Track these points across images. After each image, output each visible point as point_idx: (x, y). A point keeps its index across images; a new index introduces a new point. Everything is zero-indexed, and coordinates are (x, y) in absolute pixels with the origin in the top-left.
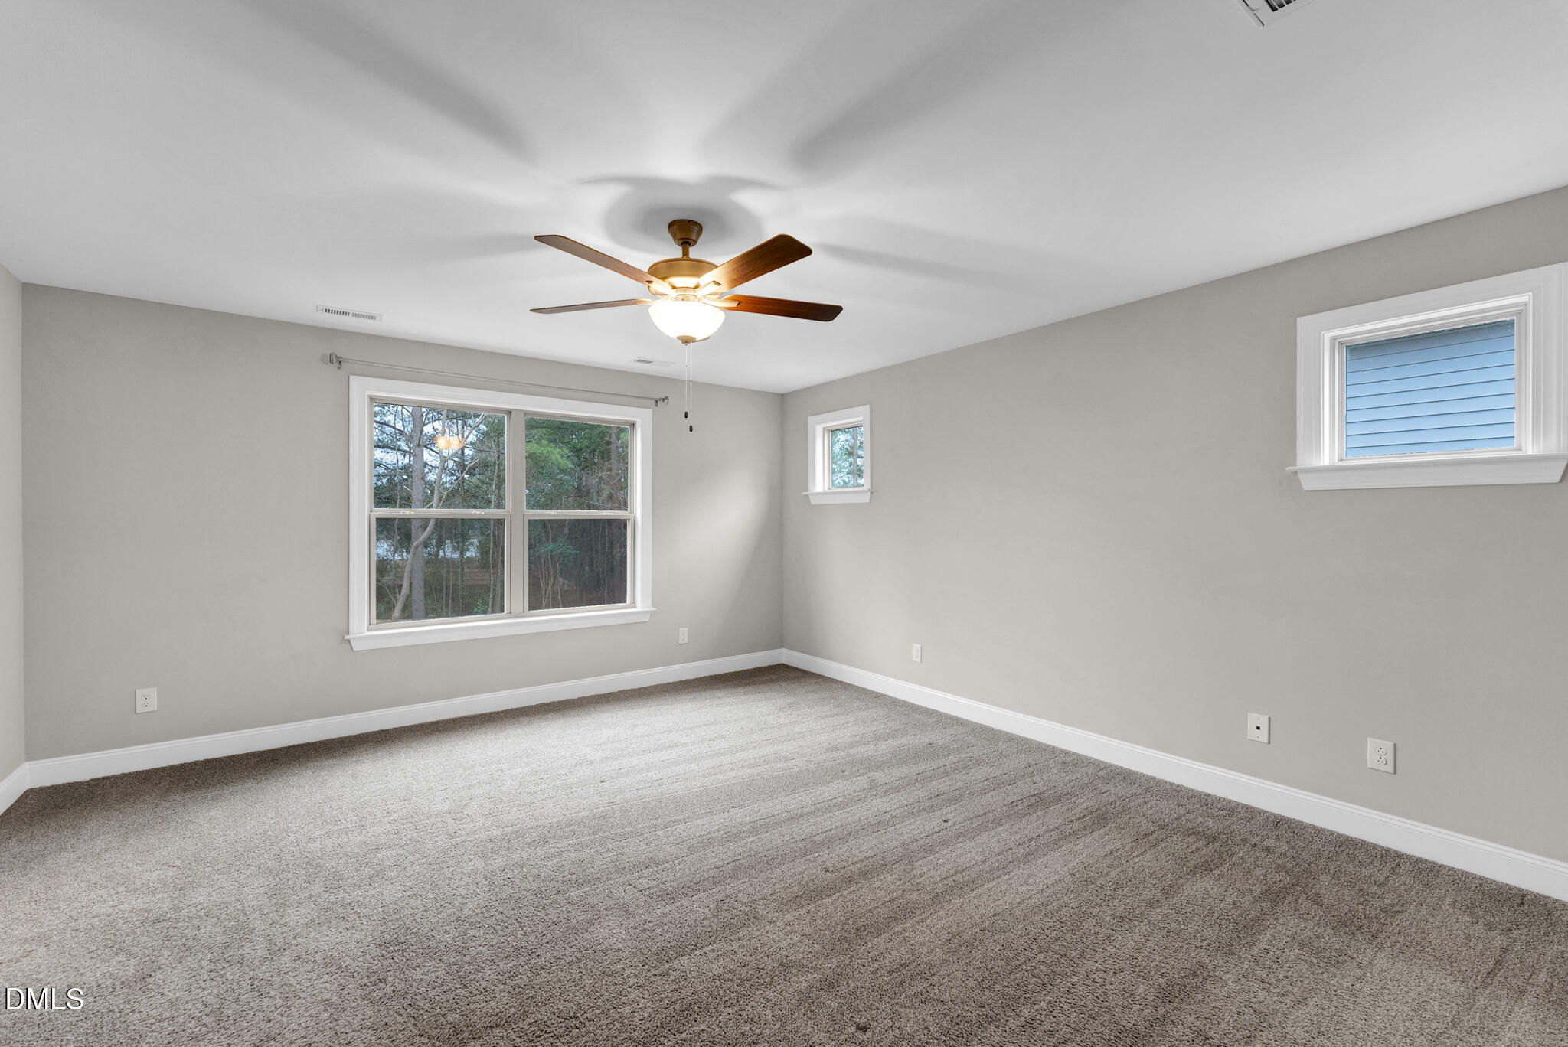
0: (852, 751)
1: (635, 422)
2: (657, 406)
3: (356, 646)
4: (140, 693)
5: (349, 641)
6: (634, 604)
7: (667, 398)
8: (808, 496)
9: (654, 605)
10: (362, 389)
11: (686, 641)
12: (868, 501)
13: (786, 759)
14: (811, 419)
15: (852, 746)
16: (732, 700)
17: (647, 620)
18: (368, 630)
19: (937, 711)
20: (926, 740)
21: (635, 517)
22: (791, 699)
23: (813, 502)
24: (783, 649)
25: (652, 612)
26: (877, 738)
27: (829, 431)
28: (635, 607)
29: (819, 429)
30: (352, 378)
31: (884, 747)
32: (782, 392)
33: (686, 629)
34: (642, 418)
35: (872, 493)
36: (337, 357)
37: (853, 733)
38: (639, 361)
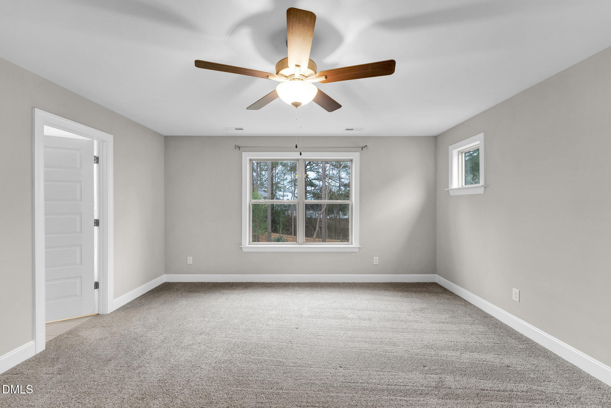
0: (441, 353)
1: (353, 159)
2: (362, 150)
3: (244, 250)
4: (188, 257)
5: (241, 248)
6: (352, 243)
7: (366, 146)
8: (448, 191)
9: (360, 245)
10: (247, 157)
11: (377, 263)
12: (483, 192)
13: (395, 344)
14: (450, 147)
15: (443, 349)
16: (391, 298)
17: (357, 251)
18: (249, 245)
19: (530, 340)
20: (507, 362)
21: (352, 203)
22: (424, 306)
23: (451, 195)
24: (436, 274)
25: (359, 248)
26: (466, 348)
27: (462, 153)
28: (352, 245)
29: (455, 152)
30: (243, 153)
31: (467, 357)
32: (436, 136)
33: (378, 257)
34: (355, 156)
35: (485, 187)
36: (238, 146)
37: (450, 340)
38: (347, 130)
